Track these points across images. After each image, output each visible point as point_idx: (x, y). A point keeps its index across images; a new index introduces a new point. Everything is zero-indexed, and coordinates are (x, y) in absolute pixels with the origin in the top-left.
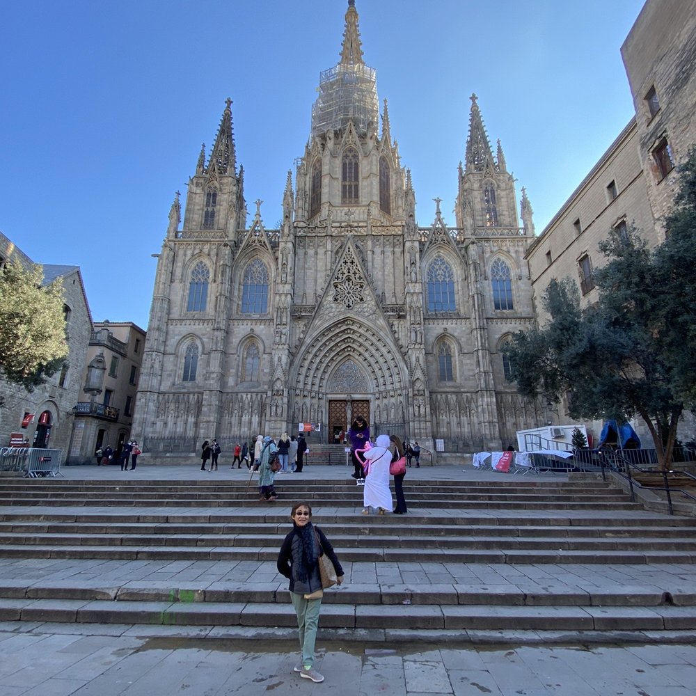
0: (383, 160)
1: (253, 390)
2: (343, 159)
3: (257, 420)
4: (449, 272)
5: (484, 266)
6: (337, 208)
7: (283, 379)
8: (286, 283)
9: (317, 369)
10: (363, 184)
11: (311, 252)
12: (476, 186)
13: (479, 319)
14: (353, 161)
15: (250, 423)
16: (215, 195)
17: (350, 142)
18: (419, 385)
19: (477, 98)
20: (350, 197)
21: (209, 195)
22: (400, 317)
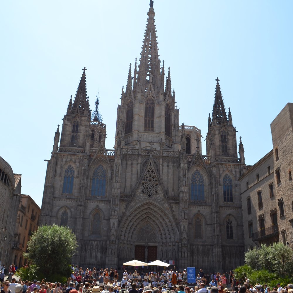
0: (167, 105)
1: (98, 239)
2: (145, 105)
3: (100, 255)
4: (202, 179)
5: (220, 178)
6: (141, 133)
7: (115, 235)
8: (118, 182)
9: (131, 228)
10: (156, 120)
11: (129, 163)
12: (217, 132)
13: (216, 207)
14: (151, 106)
15: (96, 257)
16: (77, 126)
17: (150, 95)
18: (184, 241)
19: (219, 80)
20: (149, 127)
21: (74, 126)
22: (177, 203)
